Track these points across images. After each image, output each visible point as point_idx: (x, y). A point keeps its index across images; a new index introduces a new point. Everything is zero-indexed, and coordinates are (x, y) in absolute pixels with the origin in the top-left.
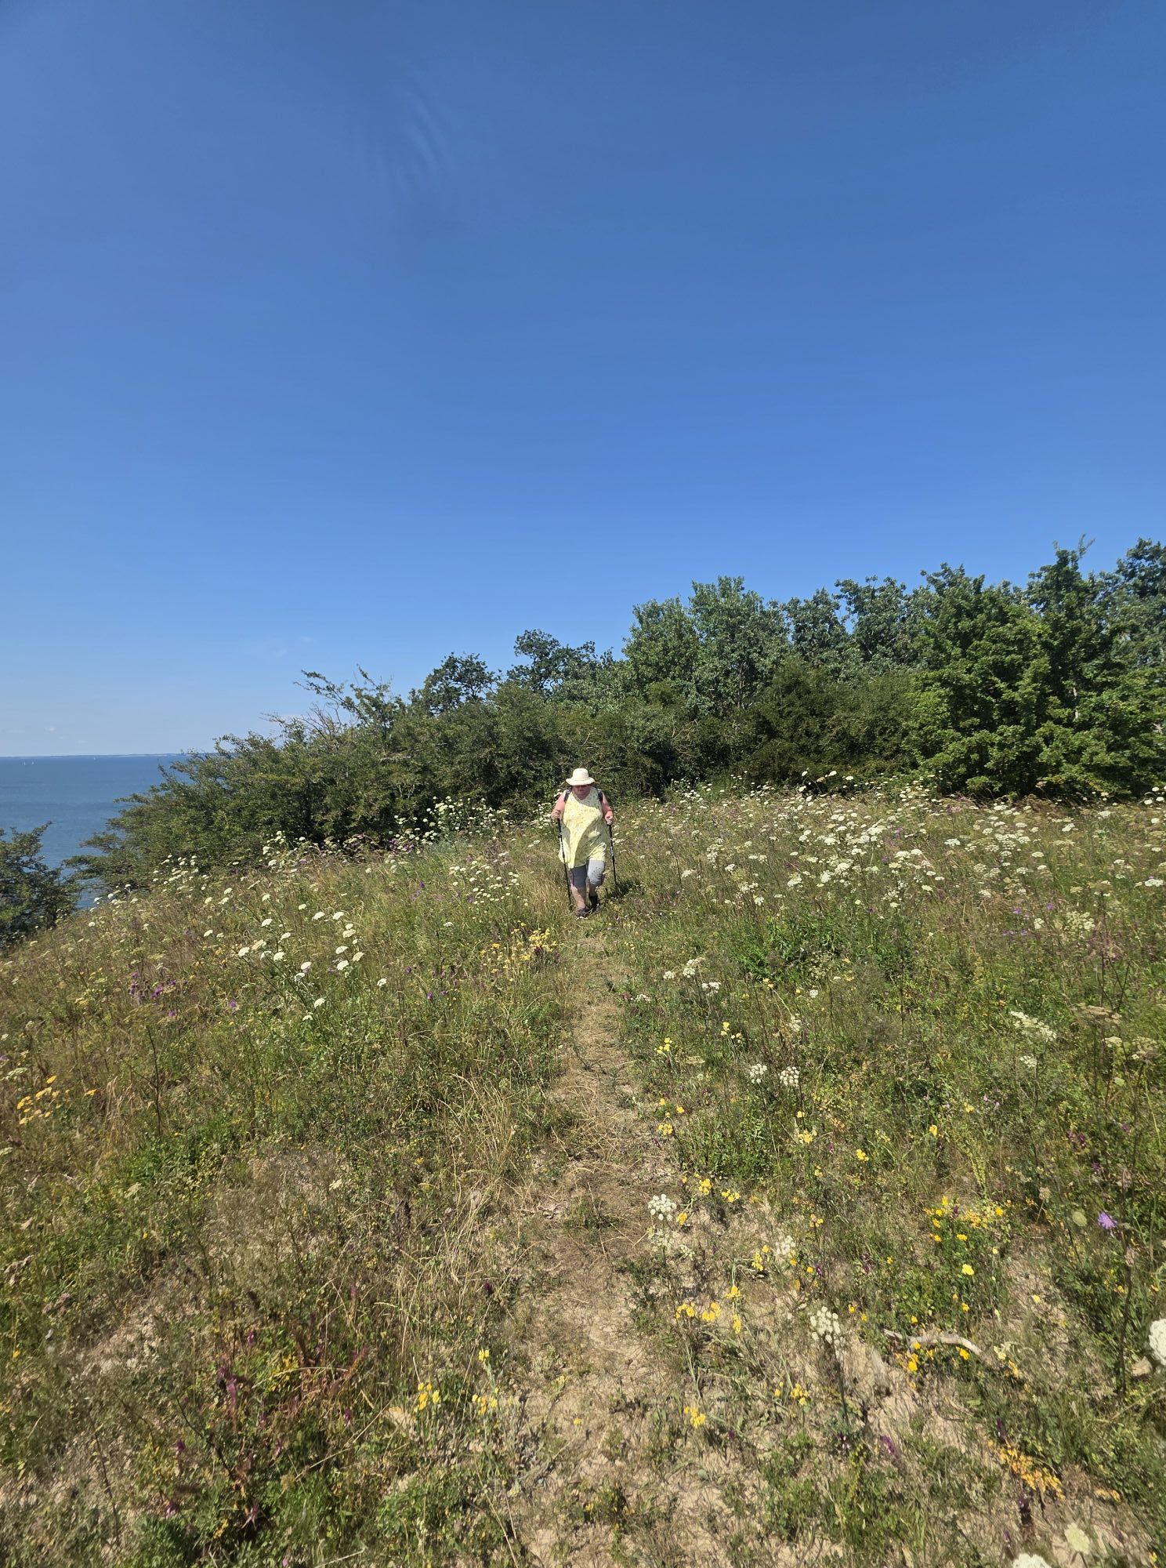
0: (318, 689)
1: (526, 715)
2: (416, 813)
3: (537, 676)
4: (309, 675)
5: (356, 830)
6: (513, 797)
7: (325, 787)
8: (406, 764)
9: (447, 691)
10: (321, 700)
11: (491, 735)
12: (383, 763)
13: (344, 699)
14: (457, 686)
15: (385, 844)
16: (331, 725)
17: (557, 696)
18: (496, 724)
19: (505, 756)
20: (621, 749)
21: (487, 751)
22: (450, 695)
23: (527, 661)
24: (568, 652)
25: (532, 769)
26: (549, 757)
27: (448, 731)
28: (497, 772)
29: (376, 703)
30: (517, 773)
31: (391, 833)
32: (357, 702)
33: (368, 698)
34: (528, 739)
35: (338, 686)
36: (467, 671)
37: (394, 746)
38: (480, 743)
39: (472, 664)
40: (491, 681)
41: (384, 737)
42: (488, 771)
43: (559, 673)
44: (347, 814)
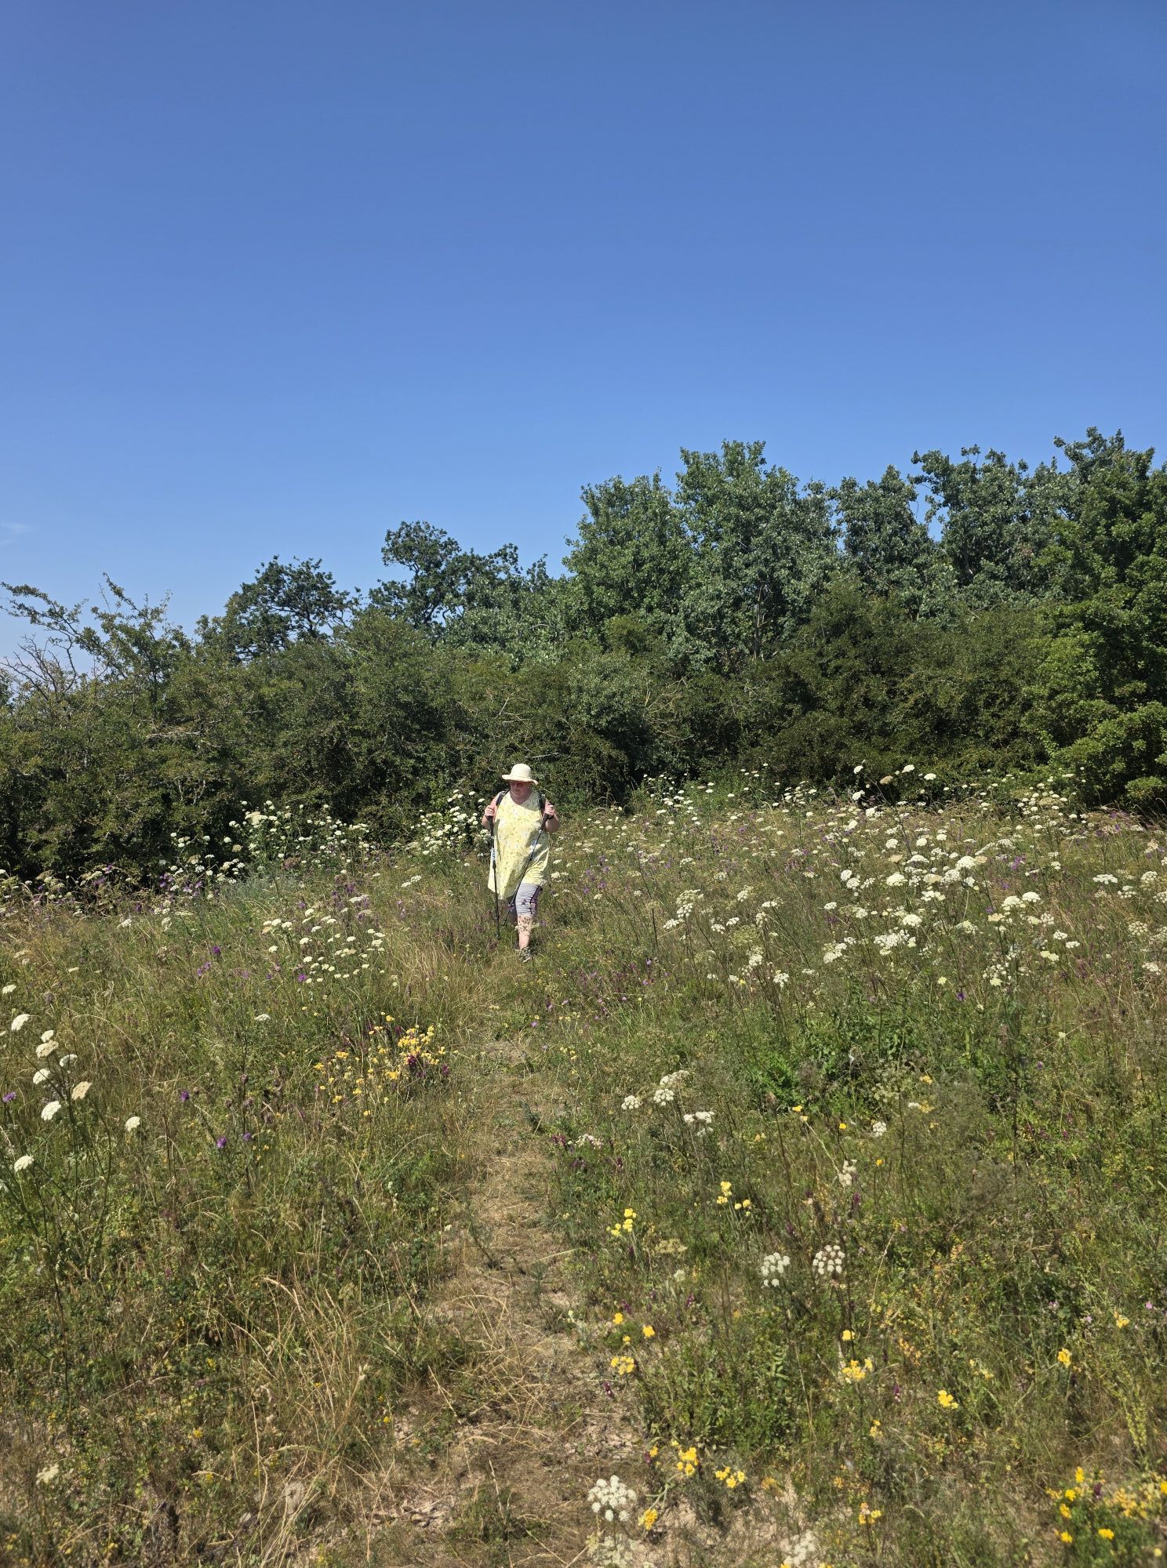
0: (33, 616)
1: (401, 666)
2: (207, 829)
3: (422, 600)
4: (17, 591)
5: (99, 858)
6: (378, 803)
7: (45, 784)
8: (190, 744)
9: (266, 620)
10: (41, 634)
11: (340, 698)
12: (152, 743)
13: (81, 631)
14: (283, 614)
15: (153, 882)
16: (56, 674)
17: (456, 634)
18: (350, 679)
19: (365, 735)
20: (560, 725)
21: (333, 724)
22: (271, 631)
23: (404, 574)
24: (473, 564)
25: (411, 756)
26: (440, 738)
27: (265, 690)
28: (350, 760)
29: (140, 639)
30: (385, 762)
31: (163, 862)
32: (104, 638)
33: (127, 630)
34: (405, 706)
35: (70, 608)
36: (301, 588)
37: (171, 714)
38: (324, 711)
39: (309, 576)
40: (342, 607)
41: (154, 698)
42: (336, 759)
43: (457, 596)
44: (83, 832)
